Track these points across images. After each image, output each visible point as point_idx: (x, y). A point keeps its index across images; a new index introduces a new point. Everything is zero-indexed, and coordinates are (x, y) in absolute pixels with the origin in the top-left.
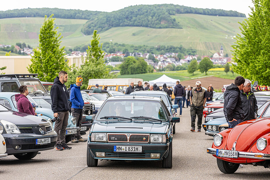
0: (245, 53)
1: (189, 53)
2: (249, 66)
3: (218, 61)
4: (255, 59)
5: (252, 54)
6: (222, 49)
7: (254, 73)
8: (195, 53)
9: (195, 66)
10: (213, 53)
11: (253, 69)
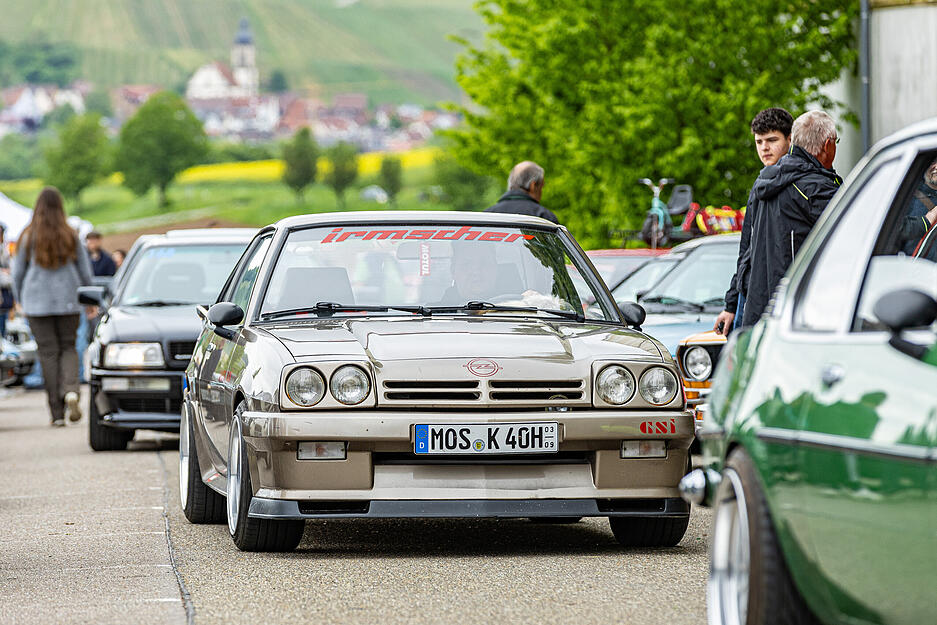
0: (557, 47)
1: (30, 68)
2: (582, 115)
3: (221, 119)
4: (613, 75)
5: (596, 47)
6: (244, 42)
7: (610, 157)
8: (71, 73)
9: (92, 153)
10: (188, 66)
11: (604, 135)
